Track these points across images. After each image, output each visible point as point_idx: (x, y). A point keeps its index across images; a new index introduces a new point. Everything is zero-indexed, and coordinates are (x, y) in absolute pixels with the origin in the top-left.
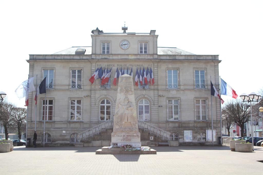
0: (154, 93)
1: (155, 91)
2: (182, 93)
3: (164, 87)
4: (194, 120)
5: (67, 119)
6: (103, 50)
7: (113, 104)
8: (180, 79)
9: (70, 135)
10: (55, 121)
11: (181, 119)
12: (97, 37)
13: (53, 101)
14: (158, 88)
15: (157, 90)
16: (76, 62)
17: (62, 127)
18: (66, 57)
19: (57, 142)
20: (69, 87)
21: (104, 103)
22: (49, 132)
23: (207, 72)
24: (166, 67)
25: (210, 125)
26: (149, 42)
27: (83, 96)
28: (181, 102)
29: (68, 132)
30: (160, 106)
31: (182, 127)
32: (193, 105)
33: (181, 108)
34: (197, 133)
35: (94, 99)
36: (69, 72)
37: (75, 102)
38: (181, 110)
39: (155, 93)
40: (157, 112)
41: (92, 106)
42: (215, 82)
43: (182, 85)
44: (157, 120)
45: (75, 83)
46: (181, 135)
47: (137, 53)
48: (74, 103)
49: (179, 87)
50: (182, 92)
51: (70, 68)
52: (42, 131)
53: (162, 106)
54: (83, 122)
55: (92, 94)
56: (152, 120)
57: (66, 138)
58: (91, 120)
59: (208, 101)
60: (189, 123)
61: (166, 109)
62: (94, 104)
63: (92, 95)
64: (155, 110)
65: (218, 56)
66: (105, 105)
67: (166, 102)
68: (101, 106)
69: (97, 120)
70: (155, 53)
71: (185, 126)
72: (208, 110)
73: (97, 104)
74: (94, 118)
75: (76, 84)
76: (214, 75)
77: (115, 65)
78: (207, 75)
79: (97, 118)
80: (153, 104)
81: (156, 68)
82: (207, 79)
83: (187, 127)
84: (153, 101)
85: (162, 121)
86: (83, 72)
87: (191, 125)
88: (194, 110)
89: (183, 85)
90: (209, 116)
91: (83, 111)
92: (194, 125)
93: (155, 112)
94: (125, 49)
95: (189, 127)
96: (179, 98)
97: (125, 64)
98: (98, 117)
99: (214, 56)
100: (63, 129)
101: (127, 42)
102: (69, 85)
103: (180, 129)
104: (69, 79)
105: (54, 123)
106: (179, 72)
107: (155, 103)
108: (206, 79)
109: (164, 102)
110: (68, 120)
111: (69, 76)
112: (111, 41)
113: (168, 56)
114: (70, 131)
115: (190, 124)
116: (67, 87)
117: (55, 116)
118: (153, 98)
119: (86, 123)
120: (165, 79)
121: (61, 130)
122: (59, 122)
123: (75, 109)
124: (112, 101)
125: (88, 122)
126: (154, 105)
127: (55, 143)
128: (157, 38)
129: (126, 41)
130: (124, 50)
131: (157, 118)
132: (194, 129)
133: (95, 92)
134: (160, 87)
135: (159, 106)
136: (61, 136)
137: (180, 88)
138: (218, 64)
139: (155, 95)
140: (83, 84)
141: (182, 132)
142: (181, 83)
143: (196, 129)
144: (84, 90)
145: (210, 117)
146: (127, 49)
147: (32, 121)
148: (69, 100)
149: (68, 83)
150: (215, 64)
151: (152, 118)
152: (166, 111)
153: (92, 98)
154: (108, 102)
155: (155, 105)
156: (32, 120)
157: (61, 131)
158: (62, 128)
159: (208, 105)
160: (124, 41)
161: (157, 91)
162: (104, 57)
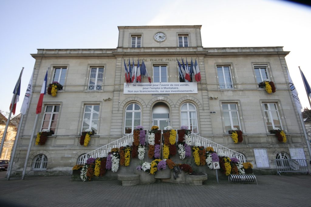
0: (202, 94)
1: (203, 91)
2: (241, 94)
3: (215, 87)
4: (266, 133)
5: (76, 131)
6: (132, 44)
7: (144, 109)
8: (236, 76)
9: (77, 158)
10: (57, 135)
11: (246, 132)
12: (125, 30)
13: (60, 106)
14: (206, 87)
15: (206, 90)
16: (97, 58)
17: (67, 144)
18: (84, 52)
19: (55, 169)
20: (84, 88)
21: (132, 109)
22: (45, 153)
23: (270, 67)
24: (215, 62)
25: (292, 141)
26: (190, 33)
27: (102, 100)
28: (241, 106)
29: (74, 152)
30: (212, 112)
31: (249, 143)
32: (261, 111)
33: (242, 115)
34: (274, 153)
35: (117, 103)
36: (87, 69)
37: (91, 107)
38: (244, 117)
39: (204, 94)
40: (209, 120)
41: (114, 112)
42: (286, 80)
43: (239, 83)
44: (211, 132)
45: (94, 83)
46: (249, 156)
47: (176, 46)
48: (89, 109)
49: (235, 87)
50: (241, 92)
51: (89, 64)
52: (34, 151)
53: (215, 112)
54: (99, 136)
55: (114, 95)
56: (202, 132)
57: (70, 161)
58: (111, 133)
59: (281, 105)
60: (259, 137)
61: (222, 117)
62: (117, 109)
63: (115, 98)
64: (205, 117)
65: (282, 47)
66: (133, 111)
67: (220, 106)
68: (127, 113)
69: (119, 133)
70: (199, 45)
71: (253, 141)
72: (284, 118)
73: (120, 109)
74: (116, 130)
75: (96, 84)
76: (282, 70)
77: (147, 60)
78: (271, 71)
79: (120, 130)
80: (201, 108)
81: (202, 63)
82: (273, 76)
83: (257, 143)
84: (202, 105)
85: (217, 135)
86: (105, 69)
87: (263, 140)
88: (263, 118)
89: (241, 83)
90: (287, 126)
91: (100, 120)
92: (267, 141)
93: (206, 120)
94: (161, 42)
95: (260, 143)
96: (238, 102)
97: (161, 58)
98: (122, 128)
99: (277, 47)
100: (68, 147)
101: (163, 34)
102: (85, 86)
103: (247, 146)
104: (85, 78)
105: (56, 137)
106: (233, 68)
107: (205, 108)
108: (271, 76)
109: (216, 106)
110: (77, 133)
111: (87, 74)
112: (143, 33)
113: (215, 49)
114: (78, 151)
115: (261, 139)
116: (82, 88)
117: (59, 127)
118: (201, 101)
119: (104, 138)
120: (216, 77)
121: (63, 149)
122: (63, 137)
123: (90, 118)
124: (142, 106)
125: (107, 135)
126: (203, 110)
127: (52, 170)
128: (200, 29)
129: (161, 33)
130: (158, 43)
131: (210, 129)
132: (269, 147)
133: (119, 94)
134: (209, 87)
135: (210, 112)
136: (63, 158)
137: (237, 88)
138: (284, 58)
139: (204, 97)
140: (104, 83)
141: (251, 150)
142: (238, 82)
143: (271, 146)
144: (105, 92)
145: (289, 128)
146: (162, 42)
147: (22, 136)
148: (83, 104)
149: (83, 83)
150: (279, 57)
151: (202, 129)
152: (222, 119)
153: (114, 101)
154: (137, 108)
155: (206, 111)
156: (24, 134)
157: (64, 151)
158: (66, 146)
159: (282, 110)
160: (159, 33)
161: (206, 92)
162: (133, 51)
